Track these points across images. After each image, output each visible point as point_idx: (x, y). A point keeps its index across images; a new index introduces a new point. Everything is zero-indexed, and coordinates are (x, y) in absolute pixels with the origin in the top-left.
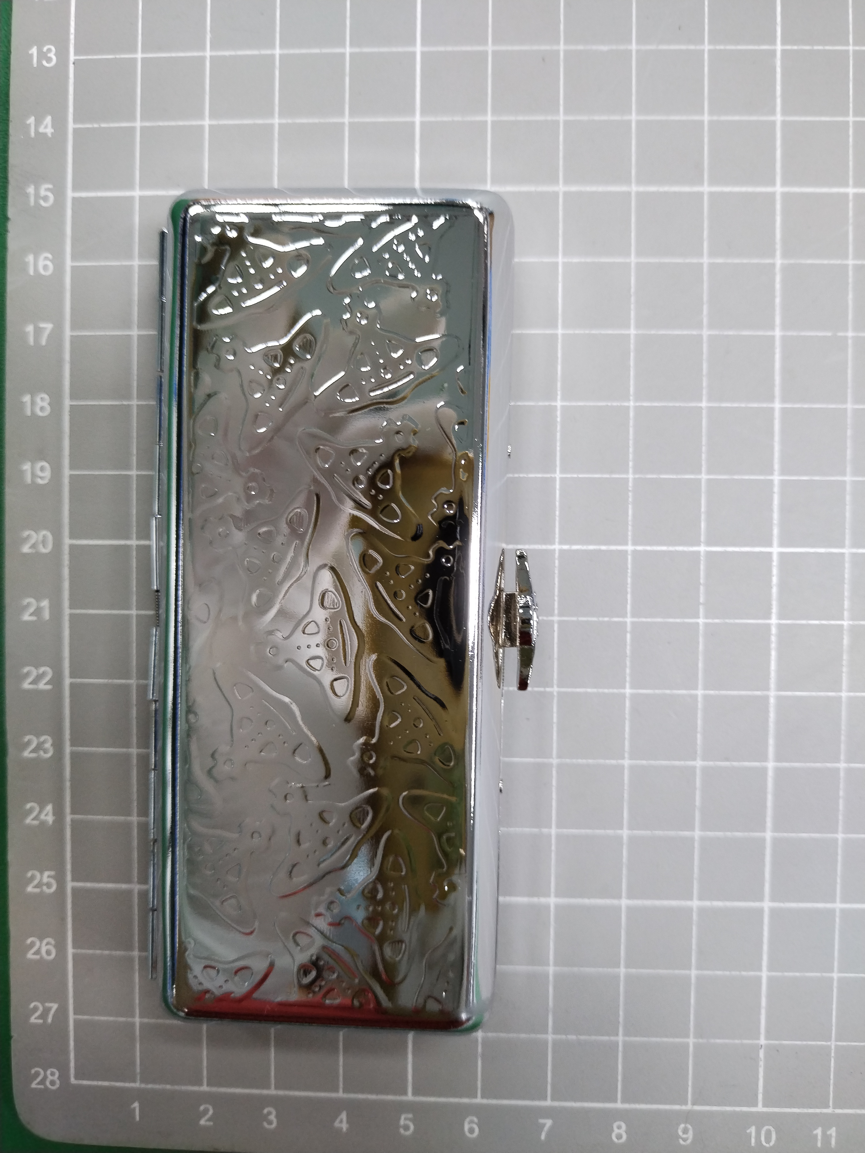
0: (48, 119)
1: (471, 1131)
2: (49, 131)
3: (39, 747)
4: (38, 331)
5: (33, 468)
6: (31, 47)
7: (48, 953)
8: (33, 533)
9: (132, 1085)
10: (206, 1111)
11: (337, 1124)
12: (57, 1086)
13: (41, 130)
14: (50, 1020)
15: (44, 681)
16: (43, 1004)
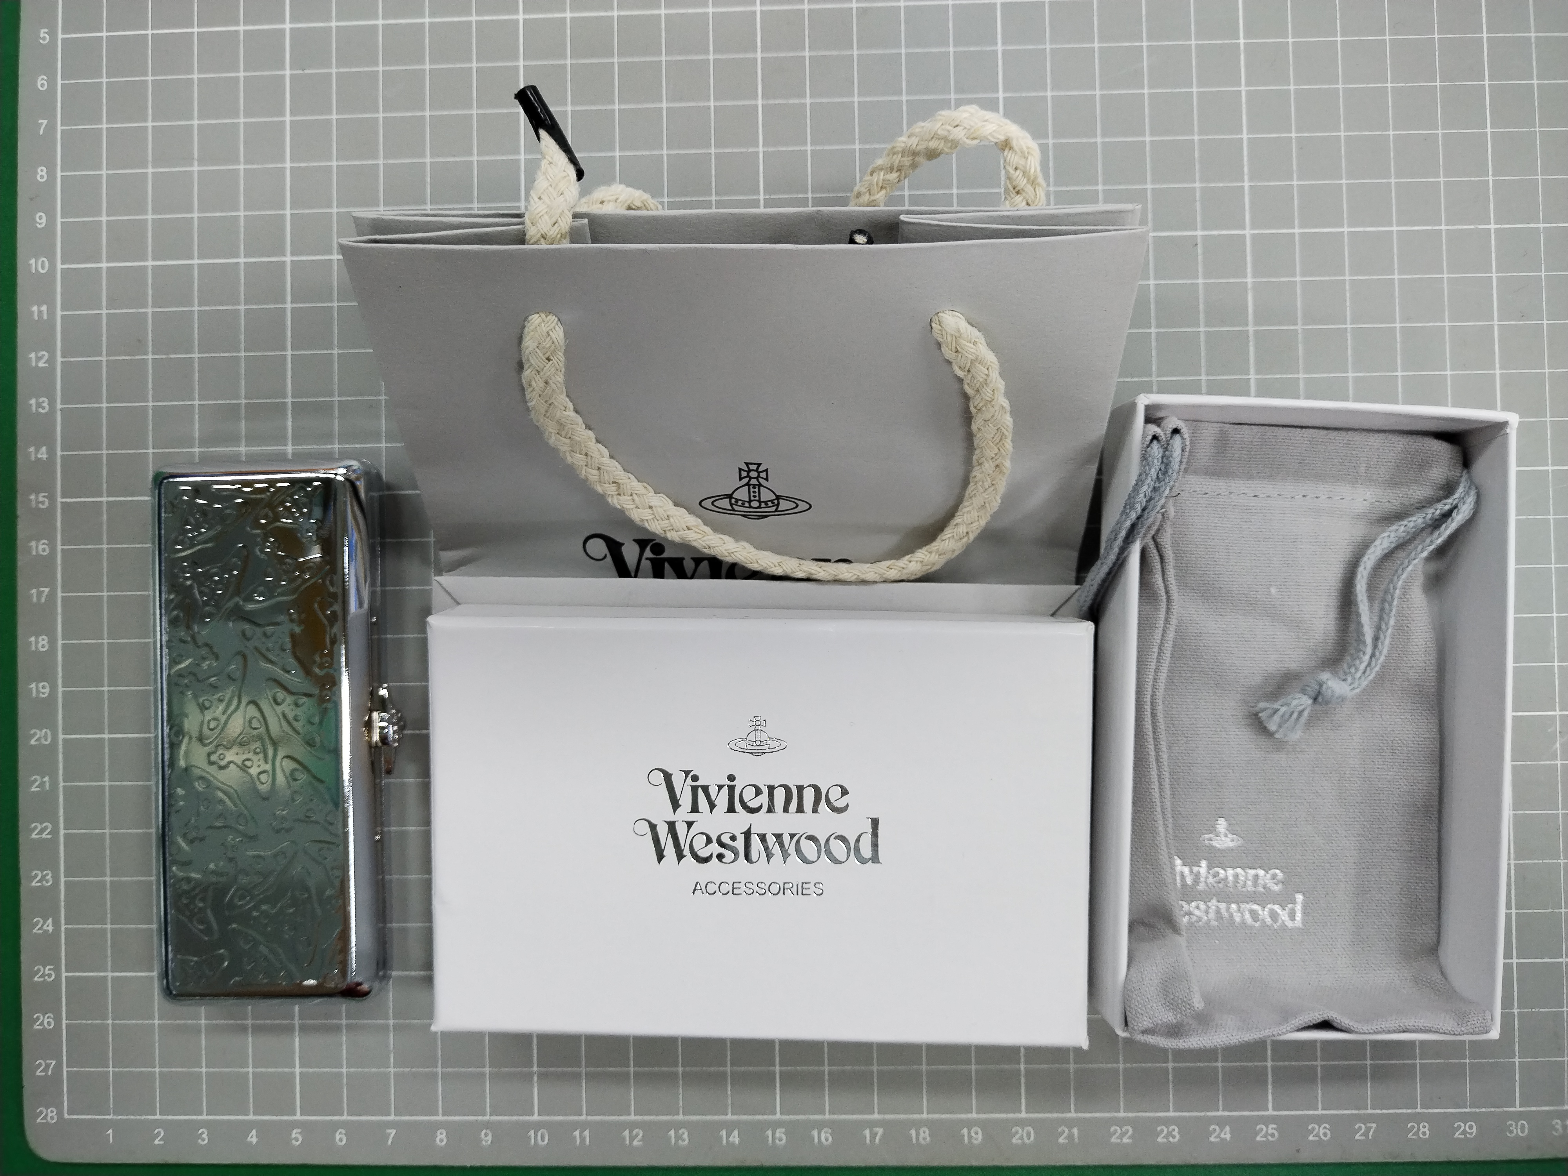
0: (44, 449)
1: (341, 1140)
2: (44, 457)
3: (43, 878)
4: (40, 593)
5: (37, 687)
6: (30, 399)
7: (49, 1024)
8: (37, 731)
9: (108, 1117)
10: (159, 1133)
11: (249, 1139)
12: (55, 1120)
13: (39, 456)
14: (50, 1073)
15: (46, 833)
16: (45, 1061)
